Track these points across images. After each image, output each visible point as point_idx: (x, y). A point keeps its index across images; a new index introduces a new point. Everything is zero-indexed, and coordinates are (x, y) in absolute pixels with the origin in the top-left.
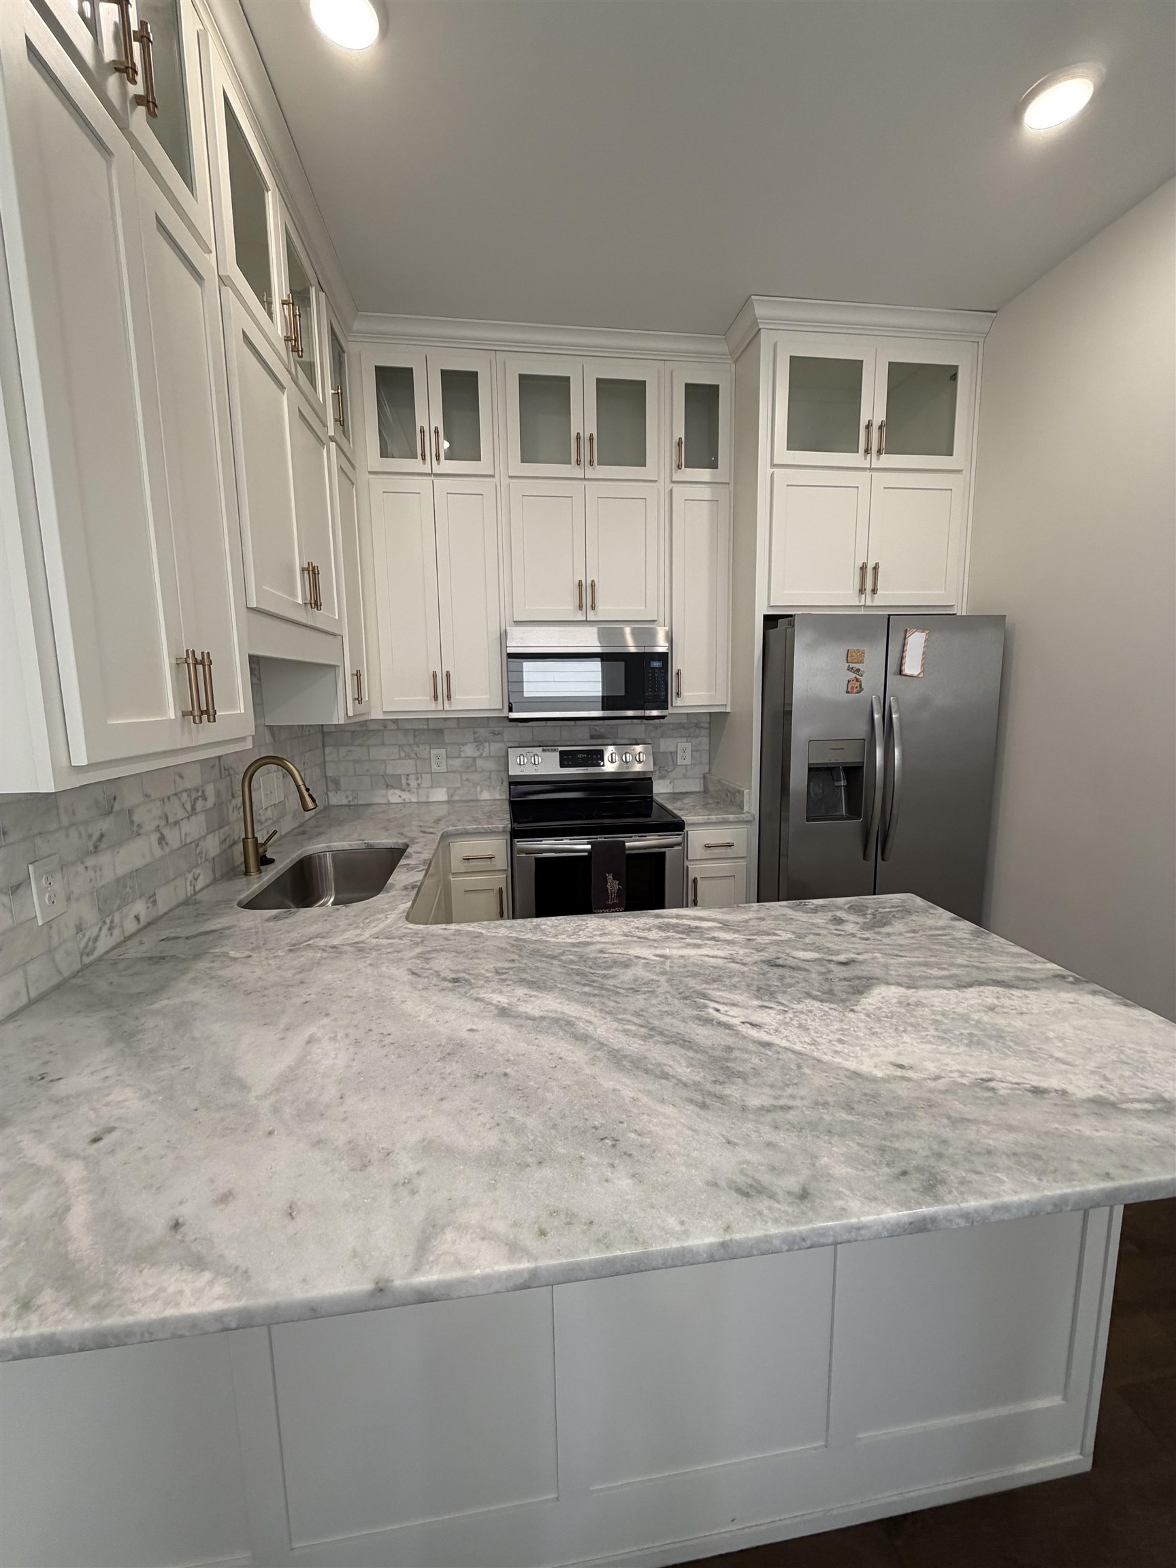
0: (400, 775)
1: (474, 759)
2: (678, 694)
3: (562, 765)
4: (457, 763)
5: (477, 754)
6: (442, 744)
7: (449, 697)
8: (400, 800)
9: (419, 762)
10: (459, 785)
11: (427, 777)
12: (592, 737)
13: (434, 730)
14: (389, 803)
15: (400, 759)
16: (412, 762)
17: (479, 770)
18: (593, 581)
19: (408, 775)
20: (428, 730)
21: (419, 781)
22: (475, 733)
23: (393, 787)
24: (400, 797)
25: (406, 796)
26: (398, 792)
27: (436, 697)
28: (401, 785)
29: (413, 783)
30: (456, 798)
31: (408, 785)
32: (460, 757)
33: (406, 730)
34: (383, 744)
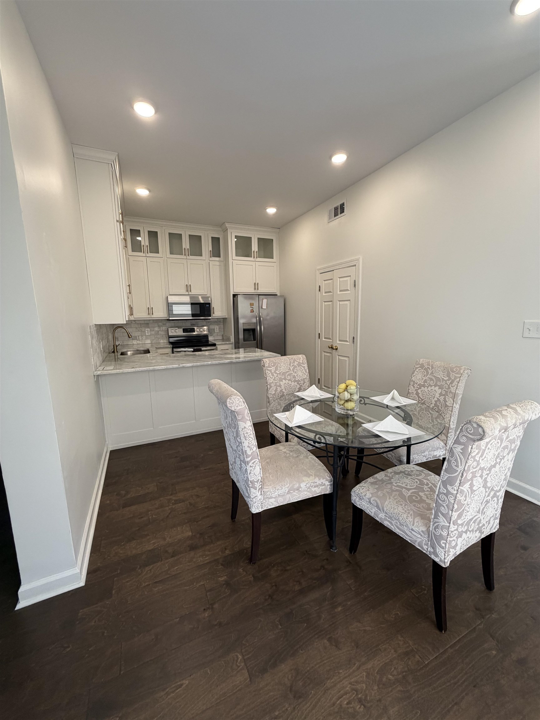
0: (136, 336)
1: (158, 331)
2: (214, 313)
3: (184, 332)
4: (153, 332)
5: (159, 330)
6: (148, 327)
7: (153, 314)
8: (137, 343)
9: (142, 332)
10: (154, 339)
11: (144, 337)
12: (191, 325)
13: (146, 323)
14: (133, 344)
15: (136, 331)
16: (140, 332)
17: (159, 334)
18: (190, 285)
19: (139, 336)
20: (144, 323)
21: (142, 338)
22: (158, 324)
23: (134, 340)
24: (137, 342)
25: (138, 342)
26: (136, 341)
27: (149, 314)
28: (137, 339)
29: (140, 338)
30: (153, 342)
31: (139, 339)
32: (154, 331)
33: (138, 324)
34: (131, 327)
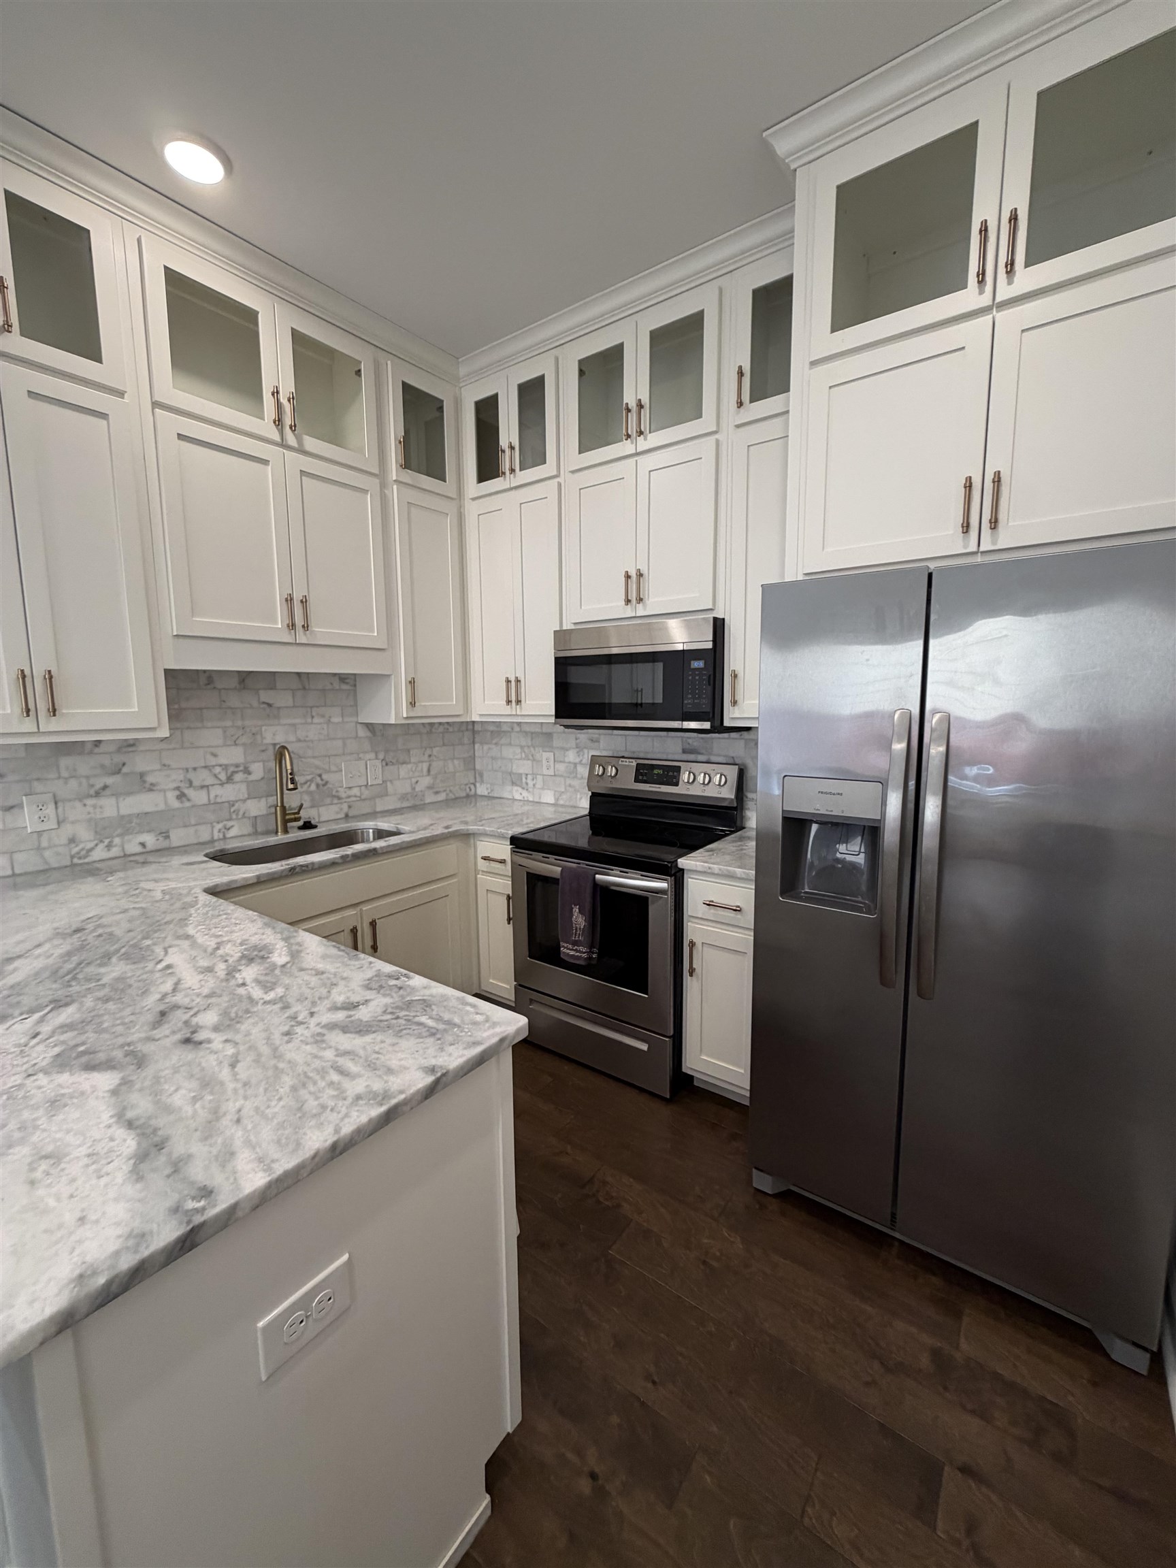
0: (521, 774)
1: (575, 764)
2: (734, 703)
3: (637, 780)
4: (561, 767)
5: (577, 760)
6: (551, 748)
7: (520, 702)
8: (520, 798)
9: (534, 763)
10: (563, 790)
11: (540, 778)
12: (684, 751)
13: (546, 733)
14: (514, 800)
15: (521, 759)
16: (530, 762)
17: (579, 776)
19: (527, 775)
20: (542, 733)
21: (534, 782)
22: (576, 739)
23: (517, 785)
24: (521, 794)
25: (525, 794)
26: (520, 789)
28: (522, 782)
29: (531, 783)
30: (561, 802)
31: (527, 784)
32: (564, 762)
33: (526, 733)
34: (510, 744)
